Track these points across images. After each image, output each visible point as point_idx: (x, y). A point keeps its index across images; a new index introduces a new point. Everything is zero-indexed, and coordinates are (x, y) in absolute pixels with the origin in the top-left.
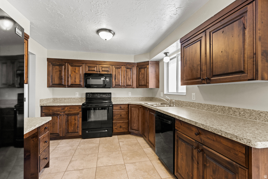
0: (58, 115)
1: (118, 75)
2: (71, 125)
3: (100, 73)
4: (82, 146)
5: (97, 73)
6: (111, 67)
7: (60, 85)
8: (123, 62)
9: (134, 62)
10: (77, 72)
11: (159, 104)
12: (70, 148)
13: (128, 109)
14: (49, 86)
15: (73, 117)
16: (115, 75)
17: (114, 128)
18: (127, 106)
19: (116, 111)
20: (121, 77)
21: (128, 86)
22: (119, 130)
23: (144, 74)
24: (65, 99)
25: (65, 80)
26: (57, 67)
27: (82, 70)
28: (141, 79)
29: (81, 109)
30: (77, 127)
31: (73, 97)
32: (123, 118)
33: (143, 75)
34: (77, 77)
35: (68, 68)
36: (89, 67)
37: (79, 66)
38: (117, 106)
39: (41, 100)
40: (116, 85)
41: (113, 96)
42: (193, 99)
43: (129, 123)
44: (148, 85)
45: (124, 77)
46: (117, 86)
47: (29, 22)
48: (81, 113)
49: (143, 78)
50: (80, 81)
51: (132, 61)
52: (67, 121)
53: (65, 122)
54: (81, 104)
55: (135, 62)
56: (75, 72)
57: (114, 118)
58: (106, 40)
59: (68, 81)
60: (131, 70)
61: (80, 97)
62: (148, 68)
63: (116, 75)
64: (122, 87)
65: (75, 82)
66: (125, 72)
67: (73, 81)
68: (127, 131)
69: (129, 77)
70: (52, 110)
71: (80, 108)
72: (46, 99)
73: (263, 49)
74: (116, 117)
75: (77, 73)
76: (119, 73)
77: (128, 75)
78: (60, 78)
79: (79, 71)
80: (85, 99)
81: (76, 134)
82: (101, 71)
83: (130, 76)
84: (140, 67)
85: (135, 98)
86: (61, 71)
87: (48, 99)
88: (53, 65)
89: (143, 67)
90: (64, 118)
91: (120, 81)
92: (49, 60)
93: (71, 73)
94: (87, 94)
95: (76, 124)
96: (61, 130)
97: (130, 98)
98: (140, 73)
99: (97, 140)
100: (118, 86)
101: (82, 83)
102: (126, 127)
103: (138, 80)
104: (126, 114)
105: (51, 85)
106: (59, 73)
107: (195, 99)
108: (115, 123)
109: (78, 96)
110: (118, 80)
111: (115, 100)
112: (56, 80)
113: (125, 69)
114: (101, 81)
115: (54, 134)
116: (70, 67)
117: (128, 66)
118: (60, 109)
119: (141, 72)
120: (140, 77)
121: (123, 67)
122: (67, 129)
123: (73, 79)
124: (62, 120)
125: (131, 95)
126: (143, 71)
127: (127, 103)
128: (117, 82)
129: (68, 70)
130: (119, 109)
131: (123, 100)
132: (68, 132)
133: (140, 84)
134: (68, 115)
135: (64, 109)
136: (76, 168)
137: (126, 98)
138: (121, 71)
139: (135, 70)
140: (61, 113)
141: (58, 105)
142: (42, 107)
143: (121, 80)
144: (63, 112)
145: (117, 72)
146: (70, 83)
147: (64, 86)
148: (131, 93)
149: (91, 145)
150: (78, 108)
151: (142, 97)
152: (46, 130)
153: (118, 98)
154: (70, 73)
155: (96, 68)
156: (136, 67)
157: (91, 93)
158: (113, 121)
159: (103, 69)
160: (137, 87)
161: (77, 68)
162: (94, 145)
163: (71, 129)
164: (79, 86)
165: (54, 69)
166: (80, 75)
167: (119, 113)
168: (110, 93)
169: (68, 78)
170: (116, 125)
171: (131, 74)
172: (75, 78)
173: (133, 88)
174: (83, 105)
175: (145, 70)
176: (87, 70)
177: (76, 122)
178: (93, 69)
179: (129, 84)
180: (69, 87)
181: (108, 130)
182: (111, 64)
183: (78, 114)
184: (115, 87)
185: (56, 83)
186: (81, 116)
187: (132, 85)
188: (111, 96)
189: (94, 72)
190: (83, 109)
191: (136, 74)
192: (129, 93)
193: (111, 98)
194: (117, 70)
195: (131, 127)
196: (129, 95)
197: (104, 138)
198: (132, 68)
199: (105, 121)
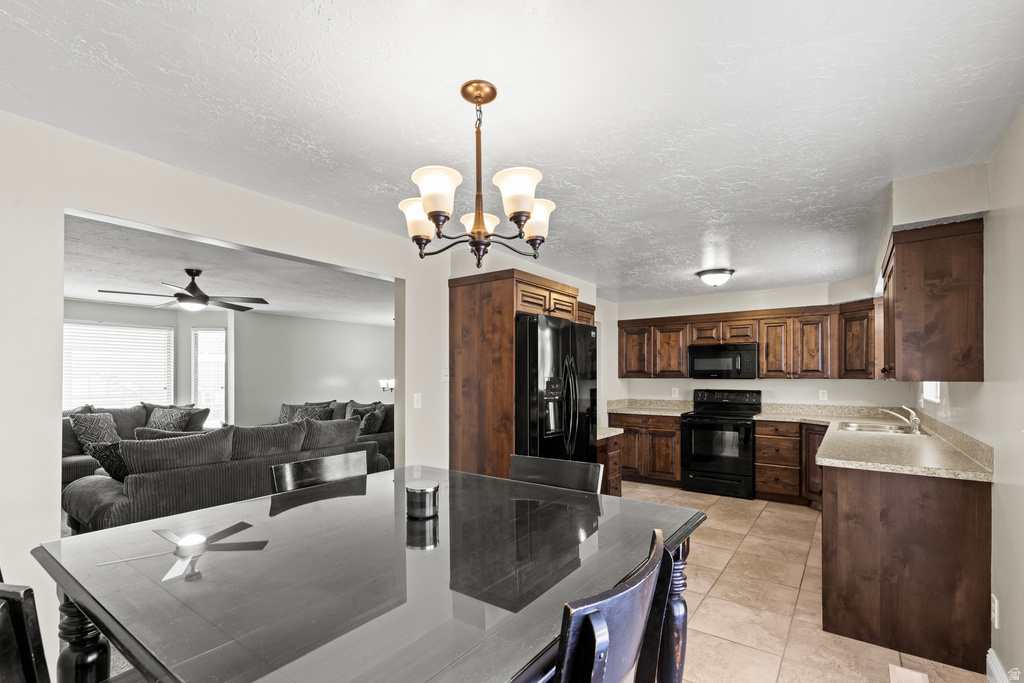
0: (636, 432)
1: (775, 345)
2: (660, 457)
3: (724, 342)
5: (717, 342)
6: (755, 326)
7: (641, 373)
8: (792, 308)
9: (827, 303)
10: (672, 343)
13: (801, 435)
14: (622, 375)
15: (663, 441)
16: (767, 345)
17: (757, 479)
18: (796, 428)
19: (761, 435)
20: (785, 346)
21: (807, 373)
22: (771, 487)
23: (860, 338)
24: (651, 402)
25: (649, 363)
26: (635, 337)
27: (684, 339)
28: (851, 351)
29: (679, 426)
30: (672, 462)
31: (666, 398)
32: (784, 460)
33: (856, 342)
34: (674, 354)
35: (655, 337)
36: (699, 330)
37: (678, 331)
38: (766, 426)
39: (608, 402)
40: (769, 371)
41: (765, 400)
43: (803, 474)
44: (871, 369)
45: (795, 348)
46: (772, 374)
47: (595, 286)
48: (678, 433)
49: (858, 349)
50: (679, 363)
51: (824, 301)
52: (653, 447)
53: (648, 449)
54: (679, 415)
55: (833, 303)
56: (668, 344)
57: (759, 454)
58: (715, 285)
59: (655, 365)
60: (817, 328)
61: (681, 398)
62: (870, 320)
63: (771, 346)
64: (788, 376)
65: (669, 365)
66: (799, 335)
67: (664, 363)
68: (797, 494)
69: (813, 346)
70: (627, 422)
71: (676, 423)
72: (617, 401)
74: (764, 453)
75: (672, 347)
76: (780, 338)
77: (807, 341)
78: (641, 358)
79: (677, 341)
80: (692, 403)
81: (668, 477)
82: (728, 336)
83: (817, 344)
84: (848, 317)
85: (841, 407)
86: (641, 345)
87: (619, 402)
88: (629, 333)
89: (858, 315)
90: (646, 440)
91: (781, 361)
92: (621, 324)
93: (662, 346)
94: (696, 392)
95: (668, 455)
96: (641, 464)
97: (825, 407)
98: (850, 334)
99: (715, 498)
100: (776, 373)
101: (684, 369)
102: (793, 484)
103: (844, 355)
104: (794, 449)
105: (625, 374)
106: (637, 348)
108: (761, 467)
109: (677, 396)
110: (775, 357)
111: (774, 411)
112: (633, 362)
113: (798, 326)
114: (726, 363)
115: (629, 468)
116: (658, 334)
117: (810, 316)
118: (640, 421)
119: (850, 331)
120: (849, 345)
121: (790, 322)
122: (653, 464)
123: (665, 359)
124: (641, 444)
125: (826, 398)
126: (856, 327)
127: (797, 419)
128: (772, 363)
129: (655, 342)
130: (773, 433)
132: (654, 470)
133: (848, 368)
134: (654, 435)
135: (646, 421)
137: (810, 406)
138: (784, 334)
139: (832, 325)
140: (641, 430)
141: (636, 413)
142: (610, 414)
143: (786, 357)
144: (645, 428)
145: (771, 337)
146: (658, 369)
147: (647, 375)
148: (826, 391)
150: (672, 421)
151: (871, 405)
152: (617, 446)
153: (782, 405)
154: (658, 347)
155: (714, 331)
156: (835, 317)
157: (707, 391)
158: (754, 461)
159: (734, 332)
160: (841, 377)
161: (673, 335)
162: (702, 502)
163: (660, 465)
164: (677, 374)
165: (631, 340)
166: (679, 349)
167: (771, 443)
168: (759, 393)
169: (655, 357)
170: (765, 472)
171: (817, 338)
172: (670, 358)
173: (828, 378)
174: (684, 416)
175: (862, 326)
176: (695, 339)
177: (670, 451)
178: (708, 334)
179: (812, 367)
180: (658, 376)
181: (740, 481)
182: (756, 316)
183: (672, 435)
184: (766, 377)
185: (633, 368)
186: (679, 440)
187: (823, 372)
188: (759, 400)
189: (711, 342)
190: (683, 425)
191: (836, 337)
192: (821, 391)
193: (760, 404)
194: (774, 333)
195: (808, 487)
196: (821, 399)
197: (732, 498)
198: (821, 322)
199: (734, 459)
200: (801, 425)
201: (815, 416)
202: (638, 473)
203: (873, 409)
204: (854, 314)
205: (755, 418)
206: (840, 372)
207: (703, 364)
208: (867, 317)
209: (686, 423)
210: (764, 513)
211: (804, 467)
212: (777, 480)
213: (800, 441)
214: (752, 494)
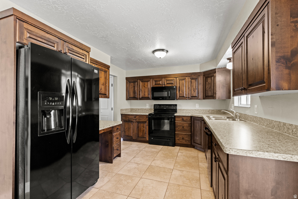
0: (132, 121)
1: (182, 87)
2: (141, 131)
3: (164, 86)
4: (147, 149)
5: (162, 86)
6: (175, 80)
7: (135, 98)
10: (146, 86)
11: (224, 118)
12: (138, 148)
13: (191, 121)
14: (127, 99)
15: (142, 125)
16: (179, 87)
17: (176, 139)
18: (189, 118)
19: (178, 122)
20: (185, 88)
21: (193, 98)
22: (181, 141)
23: (211, 84)
24: (139, 109)
25: (137, 94)
26: (132, 84)
27: (150, 84)
28: (207, 89)
29: (148, 118)
30: (145, 133)
31: (144, 108)
32: (185, 131)
33: (209, 85)
34: (146, 90)
35: (139, 84)
36: (155, 81)
37: (148, 82)
38: (179, 118)
39: (121, 110)
40: (180, 97)
41: (178, 108)
42: (255, 113)
43: (192, 136)
44: (215, 95)
45: (189, 88)
46: (181, 98)
47: (110, 57)
48: (148, 121)
49: (210, 88)
50: (148, 94)
51: (198, 71)
52: (138, 127)
53: (136, 128)
54: (148, 114)
55: (201, 71)
56: (144, 86)
57: (177, 129)
58: (160, 58)
59: (139, 95)
60: (196, 81)
61: (149, 108)
62: (215, 77)
63: (180, 87)
64: (186, 99)
65: (145, 95)
66: (190, 83)
67: (143, 94)
68: (190, 144)
69: (195, 87)
70: (128, 118)
72: (125, 109)
73: (279, 55)
74: (178, 128)
75: (146, 88)
76: (183, 84)
77: (193, 85)
78: (134, 92)
79: (148, 85)
80: (153, 109)
81: (143, 139)
82: (166, 84)
83: (196, 87)
84: (206, 76)
85: (203, 110)
86: (134, 87)
88: (130, 82)
89: (210, 75)
90: (136, 124)
91: (184, 93)
92: (127, 79)
94: (155, 105)
95: (144, 130)
96: (134, 134)
98: (207, 83)
99: (161, 147)
100: (182, 98)
101: (150, 96)
102: (189, 140)
103: (205, 91)
104: (189, 126)
105: (128, 98)
106: (133, 88)
107: (257, 113)
108: (177, 134)
109: (148, 107)
110: (182, 92)
111: (181, 112)
112: (131, 94)
113: (190, 80)
114: (165, 94)
115: (129, 136)
116: (141, 83)
117: (193, 76)
118: (133, 117)
119: (207, 81)
120: (207, 87)
121: (187, 78)
122: (138, 134)
123: (143, 92)
124: (133, 126)
126: (209, 80)
127: (190, 115)
128: (181, 94)
129: (140, 86)
130: (182, 120)
131: (190, 112)
132: (138, 137)
133: (207, 95)
134: (139, 122)
135: (135, 117)
136: (136, 162)
137: (193, 110)
138: (185, 83)
139: (201, 79)
140: (133, 121)
141: (132, 114)
142: (122, 115)
143: (185, 91)
144: (135, 120)
145: (181, 84)
146: (141, 96)
147: (137, 99)
148: (198, 104)
149: (153, 150)
150: (145, 117)
152: (118, 130)
153: (184, 110)
154: (141, 88)
155: (161, 82)
156: (202, 77)
157: (159, 105)
158: (175, 131)
159: (168, 82)
160: (204, 99)
161: (146, 83)
162: (155, 150)
163: (141, 134)
164: (148, 98)
165: (130, 85)
166: (148, 89)
167: (181, 125)
168: (176, 105)
169: (140, 92)
170: (179, 136)
171: (196, 84)
172: (145, 92)
173: (199, 99)
174: (150, 115)
175: (211, 79)
176: (154, 84)
177: (144, 129)
178: (159, 83)
179: (194, 95)
180: (140, 99)
181: (170, 140)
182: (176, 76)
183: (145, 122)
184: (179, 99)
185: (132, 96)
186: (148, 124)
187: (198, 97)
188: (176, 108)
189: (160, 86)
190: (149, 118)
191: (202, 84)
192: (196, 104)
193: (176, 109)
194: (181, 82)
195: (194, 141)
196: (197, 107)
197: (167, 146)
198: (197, 78)
199: (167, 131)
200: (191, 117)
201: (195, 113)
202: (132, 138)
203: (213, 110)
204: (209, 75)
205: (175, 115)
206: (203, 97)
207: (157, 94)
208: (213, 76)
209: (150, 117)
210: (179, 154)
211: (192, 133)
212: (183, 139)
213: (191, 123)
214: (174, 145)
